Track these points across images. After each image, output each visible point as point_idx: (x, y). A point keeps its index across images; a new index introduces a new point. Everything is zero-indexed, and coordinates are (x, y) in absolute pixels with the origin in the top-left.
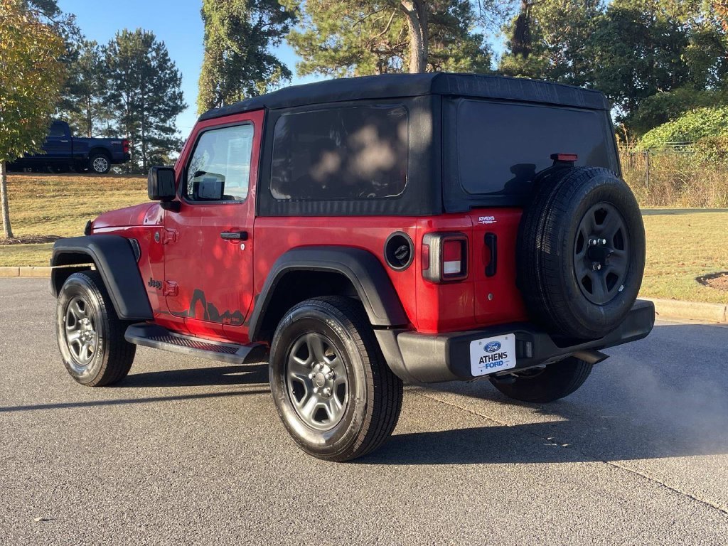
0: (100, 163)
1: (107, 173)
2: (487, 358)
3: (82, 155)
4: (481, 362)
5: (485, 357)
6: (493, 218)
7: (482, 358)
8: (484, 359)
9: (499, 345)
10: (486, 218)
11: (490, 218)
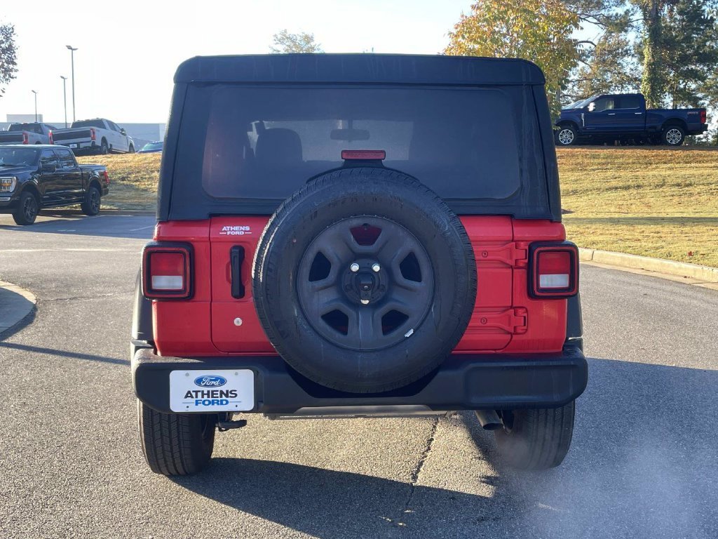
0: (673, 135)
1: (678, 146)
2: (200, 394)
3: (655, 127)
4: (186, 397)
5: (197, 392)
6: (248, 228)
7: (189, 392)
8: (194, 394)
9: (223, 381)
10: (236, 228)
11: (243, 228)
